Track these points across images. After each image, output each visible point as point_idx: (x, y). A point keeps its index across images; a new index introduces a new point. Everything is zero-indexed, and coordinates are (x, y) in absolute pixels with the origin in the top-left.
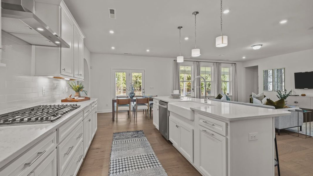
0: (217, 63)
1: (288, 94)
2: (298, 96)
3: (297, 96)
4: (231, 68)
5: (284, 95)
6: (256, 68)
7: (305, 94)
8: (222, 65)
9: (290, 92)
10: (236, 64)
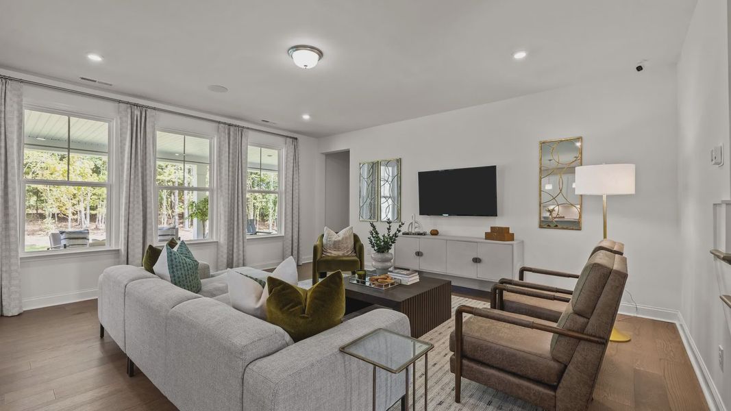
0: (230, 125)
1: (396, 234)
2: (425, 235)
3: (421, 234)
4: (284, 152)
5: (384, 236)
6: (344, 156)
7: (437, 230)
8: (251, 136)
9: (400, 226)
10: (296, 139)
